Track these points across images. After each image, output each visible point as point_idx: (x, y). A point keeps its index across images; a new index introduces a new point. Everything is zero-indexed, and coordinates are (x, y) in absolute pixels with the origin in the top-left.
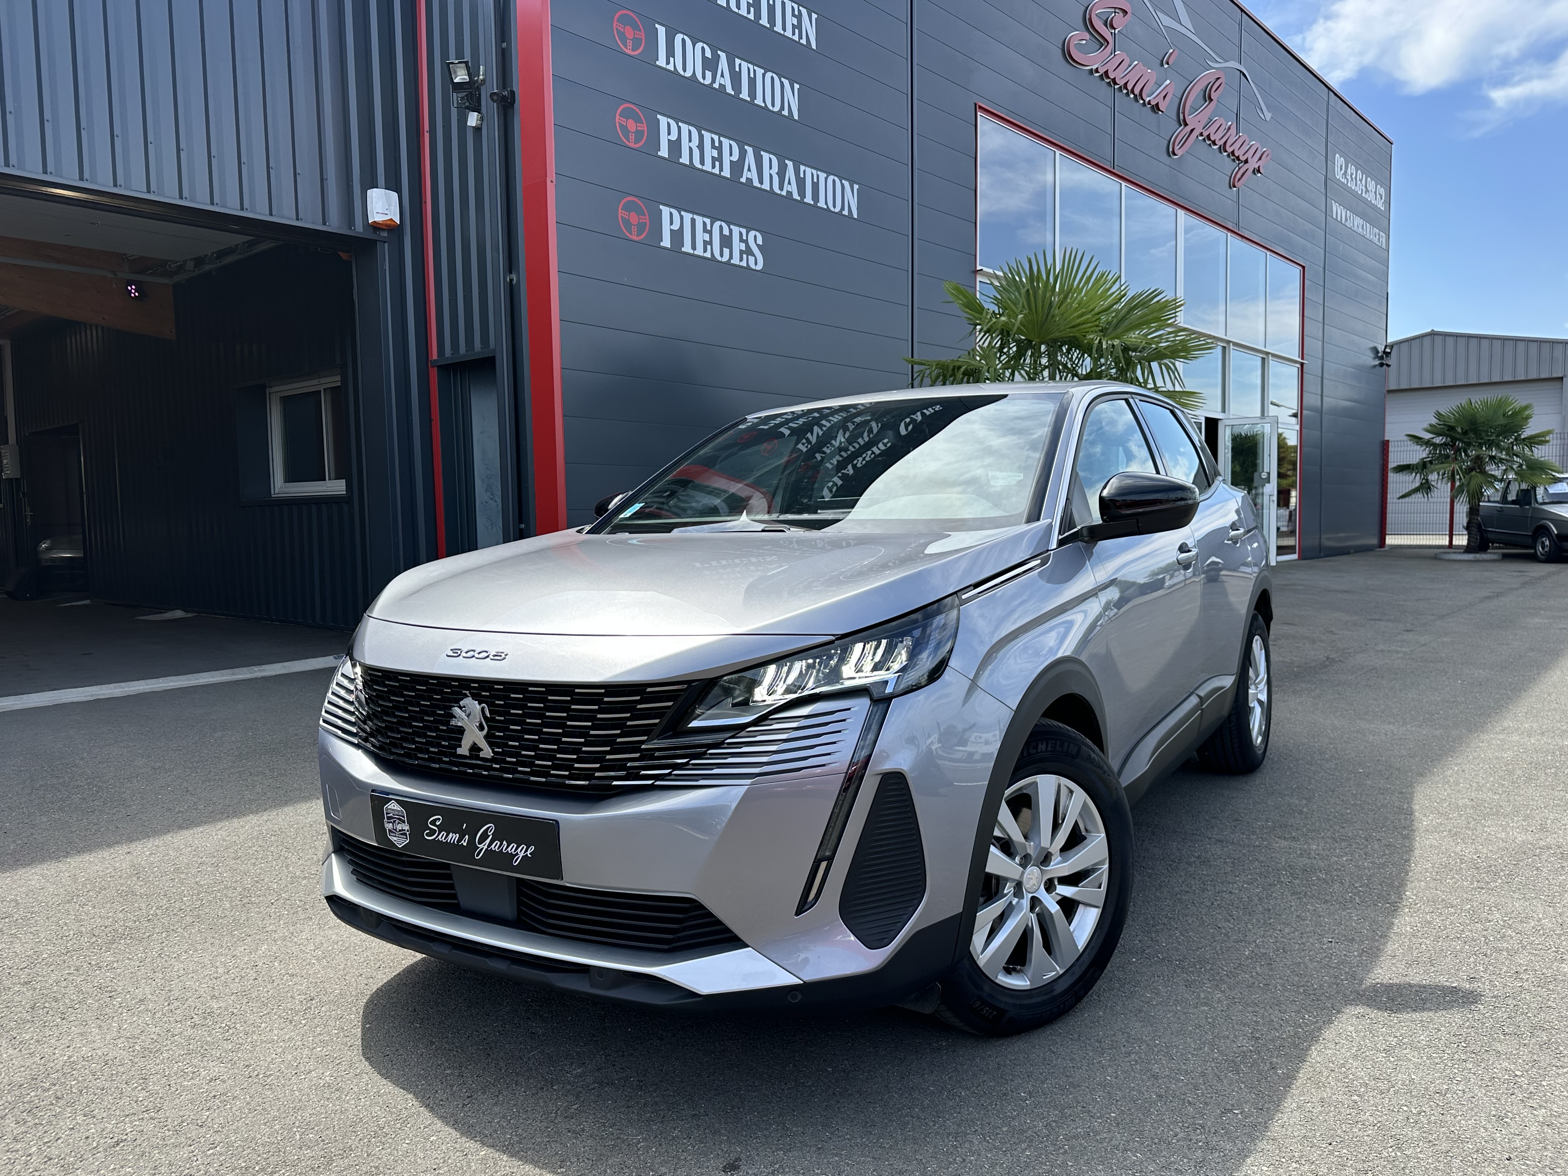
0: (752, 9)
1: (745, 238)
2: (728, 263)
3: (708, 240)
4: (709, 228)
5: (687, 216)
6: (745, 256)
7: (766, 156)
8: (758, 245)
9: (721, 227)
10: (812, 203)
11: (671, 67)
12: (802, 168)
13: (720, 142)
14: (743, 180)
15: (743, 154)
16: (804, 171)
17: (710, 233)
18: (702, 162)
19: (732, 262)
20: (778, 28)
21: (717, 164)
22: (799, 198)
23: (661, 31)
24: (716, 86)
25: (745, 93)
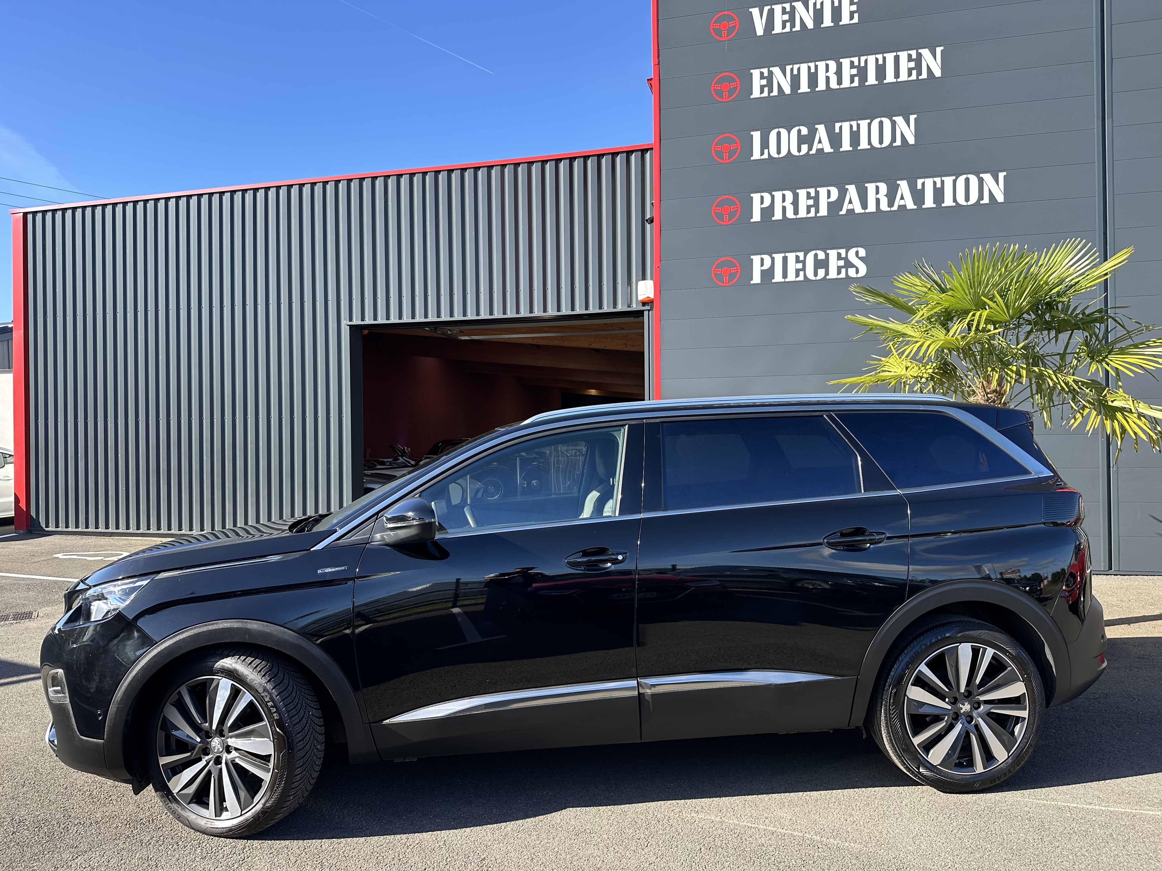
0: (856, 79)
1: (843, 255)
2: (824, 279)
3: (801, 267)
4: (802, 258)
5: (778, 258)
6: (843, 270)
7: (871, 187)
8: (861, 259)
9: (816, 255)
10: (934, 206)
11: (765, 156)
12: (920, 182)
13: (817, 193)
14: (843, 212)
15: (843, 193)
16: (923, 184)
17: (804, 262)
18: (796, 212)
19: (828, 277)
20: (890, 78)
21: (813, 210)
22: (915, 207)
23: (756, 136)
24: (813, 152)
25: (846, 146)
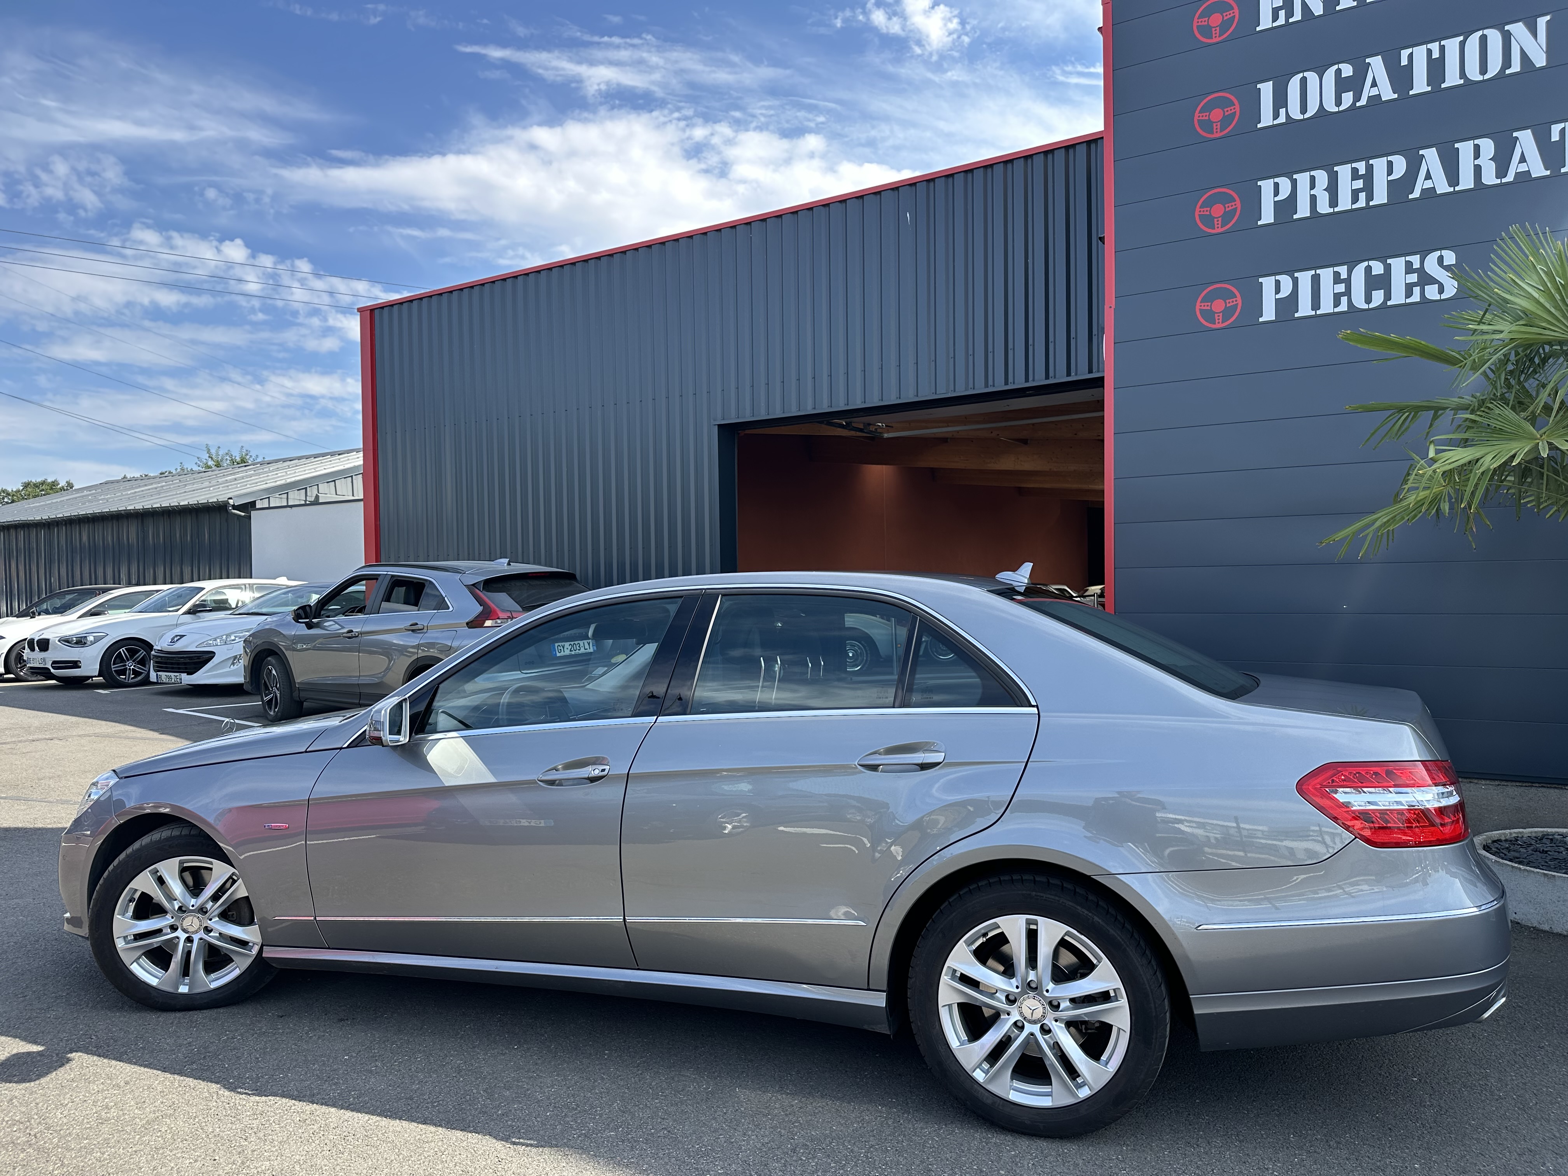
1: (1417, 265)
2: (1383, 306)
3: (1343, 290)
4: (1344, 275)
5: (1305, 278)
6: (1417, 290)
7: (1465, 148)
8: (1447, 267)
9: (1368, 269)
11: (1282, 119)
12: (1556, 129)
13: (1370, 168)
14: (1416, 194)
15: (1415, 163)
16: (1562, 132)
17: (1348, 282)
18: (1334, 202)
19: (1389, 303)
21: (1362, 196)
22: (1548, 173)
23: (1266, 89)
24: (1363, 102)
25: (1420, 85)
